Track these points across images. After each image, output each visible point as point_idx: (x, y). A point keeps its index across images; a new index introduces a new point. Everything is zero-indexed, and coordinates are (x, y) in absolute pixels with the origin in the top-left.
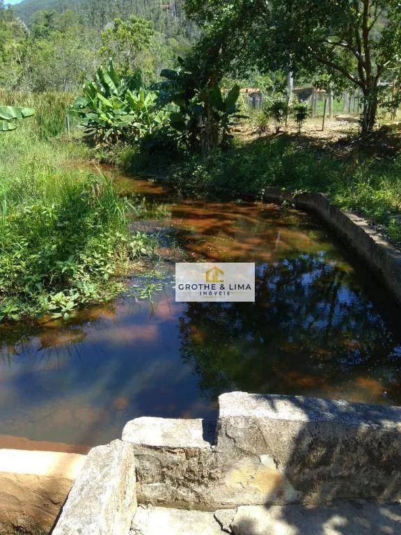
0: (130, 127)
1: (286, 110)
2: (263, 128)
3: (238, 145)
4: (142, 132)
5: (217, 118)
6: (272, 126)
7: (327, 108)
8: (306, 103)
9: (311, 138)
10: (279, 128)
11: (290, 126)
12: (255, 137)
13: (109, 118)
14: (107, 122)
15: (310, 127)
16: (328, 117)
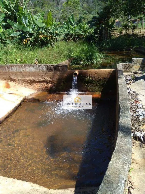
0: (81, 34)
1: (129, 26)
2: (121, 33)
3: (113, 38)
4: (84, 36)
5: (108, 30)
6: (124, 32)
7: (142, 26)
8: (135, 24)
9: (137, 35)
10: (127, 32)
11: (130, 31)
12: (119, 35)
13: (73, 32)
14: (72, 33)
15: (137, 32)
16: (142, 29)
